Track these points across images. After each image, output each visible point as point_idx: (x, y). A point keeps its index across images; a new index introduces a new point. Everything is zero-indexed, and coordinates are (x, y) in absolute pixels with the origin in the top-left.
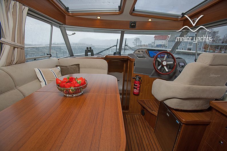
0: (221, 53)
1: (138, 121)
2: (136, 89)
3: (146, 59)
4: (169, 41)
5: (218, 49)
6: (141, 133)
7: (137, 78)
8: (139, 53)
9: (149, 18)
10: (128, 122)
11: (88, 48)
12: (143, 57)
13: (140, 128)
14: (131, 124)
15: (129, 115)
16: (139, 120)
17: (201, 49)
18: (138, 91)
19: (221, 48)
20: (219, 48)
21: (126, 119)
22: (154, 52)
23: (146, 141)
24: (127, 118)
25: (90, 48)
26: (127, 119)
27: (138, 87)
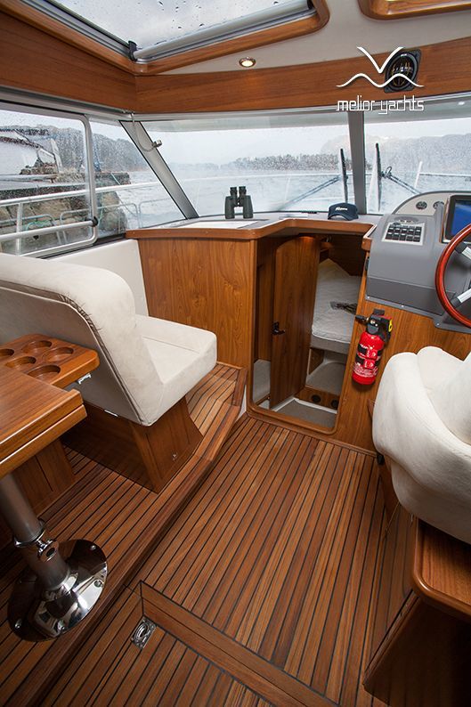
1: (348, 477)
2: (362, 362)
6: (332, 523)
7: (372, 322)
10: (310, 469)
11: (233, 190)
13: (340, 506)
14: (318, 479)
15: (329, 447)
16: (355, 475)
21: (313, 456)
23: (333, 557)
24: (318, 452)
25: (243, 190)
26: (315, 458)
27: (370, 359)
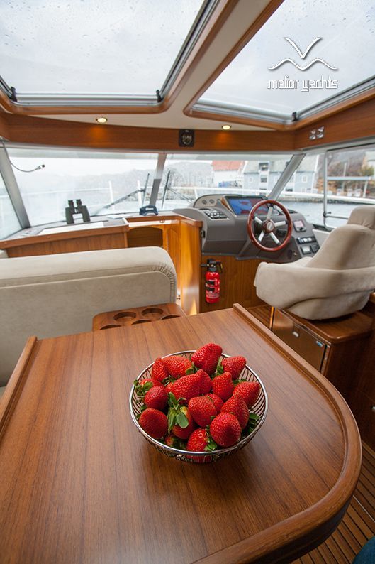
0: (346, 195)
2: (213, 290)
3: (228, 219)
4: (245, 174)
5: (341, 188)
7: (212, 266)
8: (204, 206)
9: (225, 123)
12: (222, 215)
17: (310, 189)
18: (217, 296)
19: (345, 187)
20: (343, 186)
22: (241, 201)
25: (79, 202)
27: (218, 286)
